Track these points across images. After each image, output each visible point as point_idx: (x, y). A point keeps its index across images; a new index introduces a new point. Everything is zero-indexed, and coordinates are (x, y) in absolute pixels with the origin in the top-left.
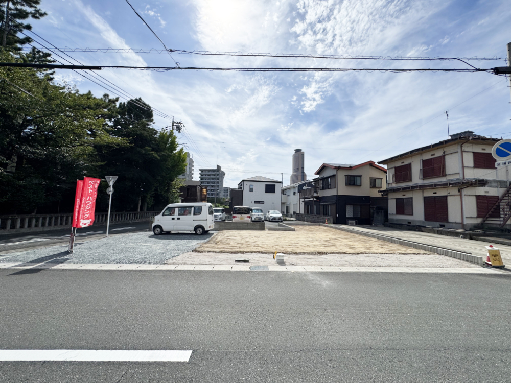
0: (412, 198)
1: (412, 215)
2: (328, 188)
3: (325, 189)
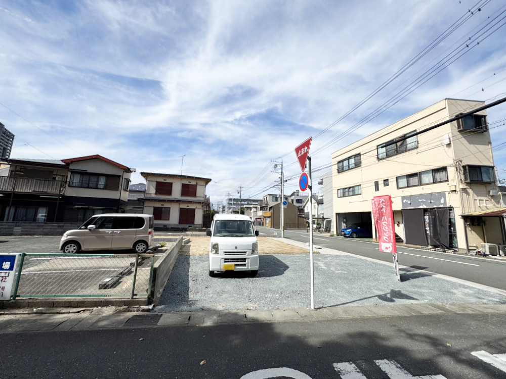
0: (170, 208)
1: (169, 220)
2: (97, 188)
3: (88, 187)
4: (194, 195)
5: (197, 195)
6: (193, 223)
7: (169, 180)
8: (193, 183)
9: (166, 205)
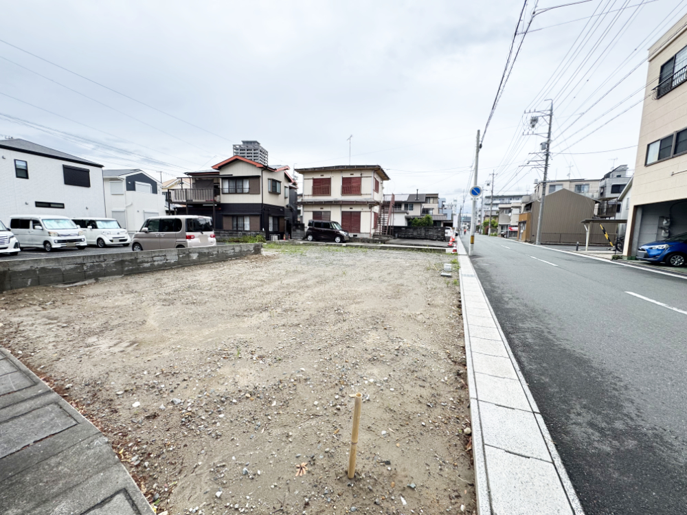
0: (330, 212)
2: (242, 193)
3: (236, 193)
4: (357, 191)
5: (363, 192)
6: (358, 231)
7: (326, 176)
8: (357, 175)
9: (326, 209)
